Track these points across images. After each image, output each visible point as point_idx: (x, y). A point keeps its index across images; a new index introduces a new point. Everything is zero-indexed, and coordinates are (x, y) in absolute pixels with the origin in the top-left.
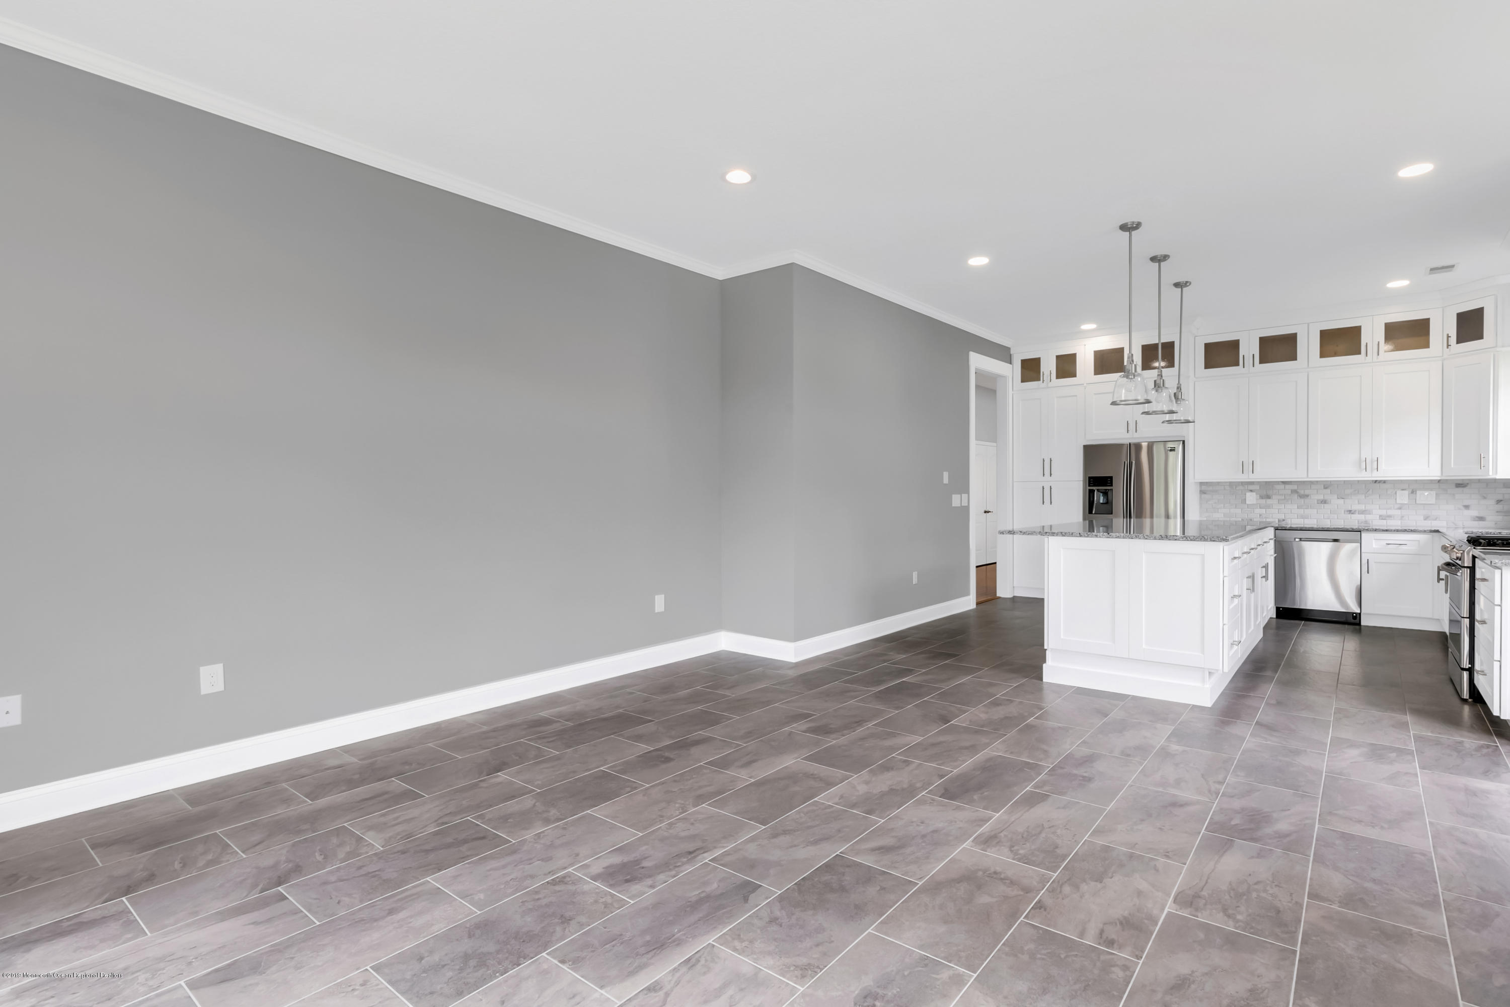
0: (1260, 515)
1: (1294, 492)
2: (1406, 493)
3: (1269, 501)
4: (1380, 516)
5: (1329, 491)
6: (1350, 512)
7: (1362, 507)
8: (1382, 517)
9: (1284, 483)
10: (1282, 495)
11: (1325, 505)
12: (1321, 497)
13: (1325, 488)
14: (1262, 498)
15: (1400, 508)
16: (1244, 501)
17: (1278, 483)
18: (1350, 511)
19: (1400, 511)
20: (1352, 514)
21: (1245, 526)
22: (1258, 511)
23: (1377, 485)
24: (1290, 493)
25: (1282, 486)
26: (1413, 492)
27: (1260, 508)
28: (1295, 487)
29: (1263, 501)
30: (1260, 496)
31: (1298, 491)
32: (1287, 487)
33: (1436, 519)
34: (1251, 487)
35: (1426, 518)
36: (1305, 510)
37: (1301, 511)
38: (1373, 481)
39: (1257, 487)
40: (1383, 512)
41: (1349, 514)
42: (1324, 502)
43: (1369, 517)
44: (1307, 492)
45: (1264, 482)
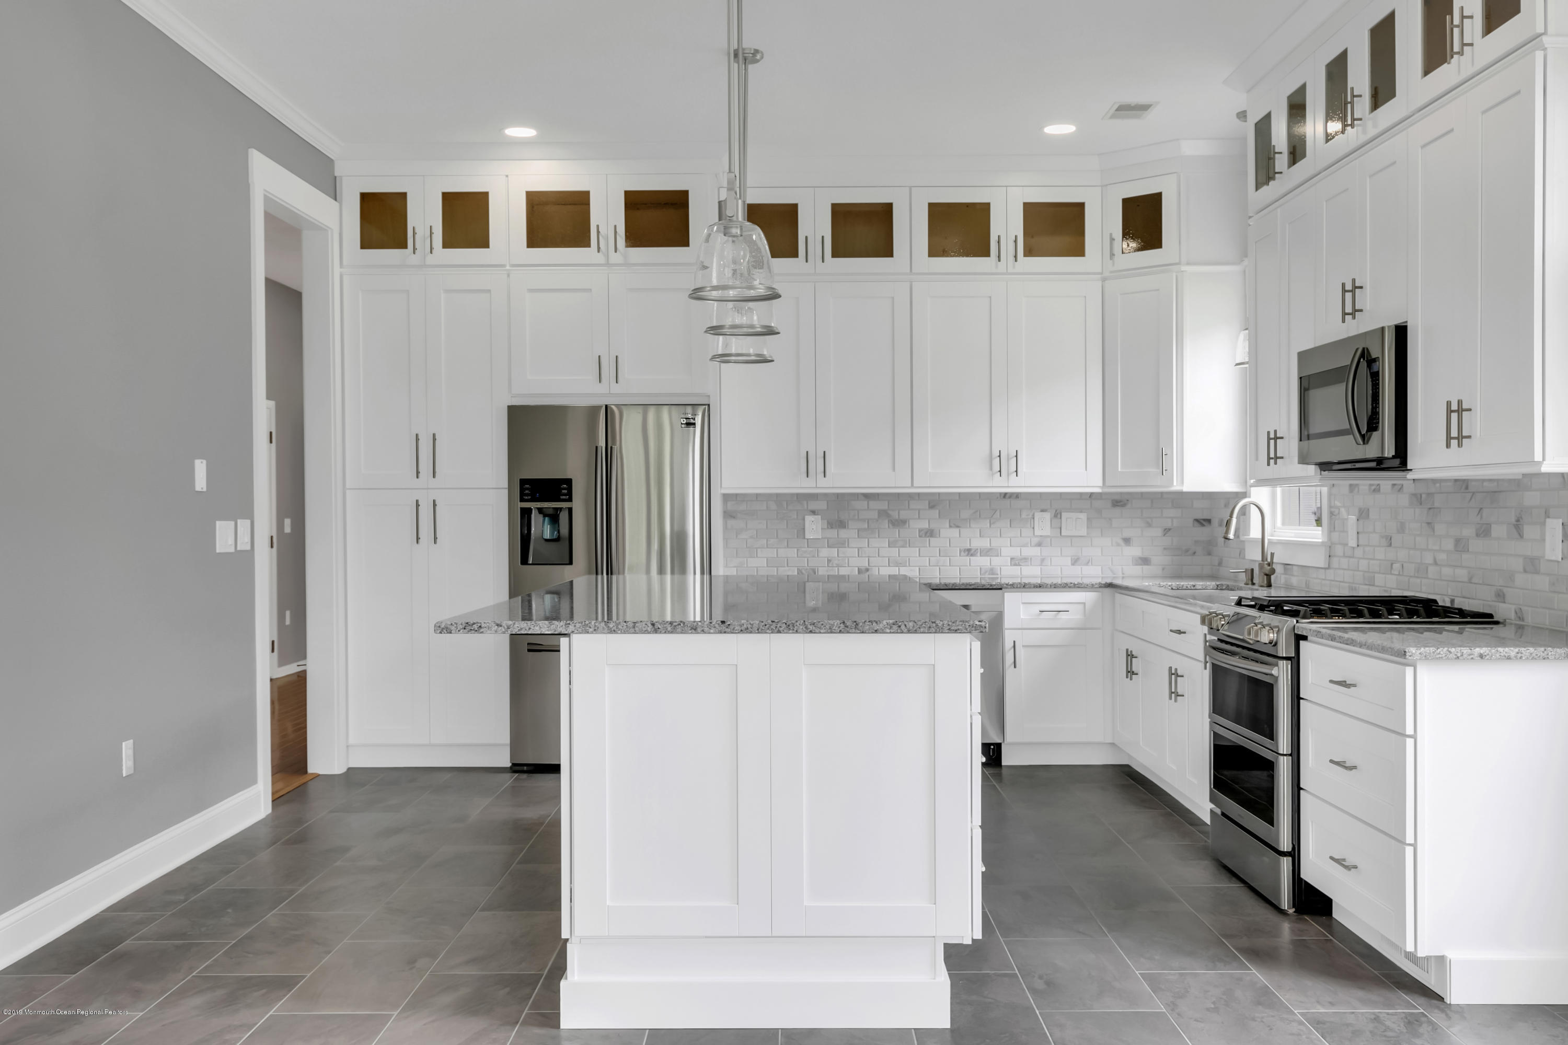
0: (829, 561)
1: (883, 514)
2: (1047, 516)
3: (844, 533)
4: (1012, 559)
5: (938, 511)
6: (969, 552)
7: (984, 543)
8: (1015, 562)
9: (867, 496)
10: (863, 520)
11: (932, 539)
12: (924, 525)
13: (932, 507)
14: (832, 528)
15: (1039, 545)
16: (802, 531)
17: (856, 496)
18: (969, 550)
19: (1039, 548)
20: (972, 555)
21: (805, 583)
22: (825, 552)
23: (1007, 502)
24: (876, 517)
25: (863, 504)
26: (1057, 515)
27: (828, 547)
28: (883, 505)
29: (833, 533)
30: (828, 523)
31: (890, 512)
32: (874, 504)
33: (1087, 564)
34: (813, 505)
35: (1075, 561)
36: (901, 549)
37: (894, 552)
38: (1001, 494)
39: (821, 505)
40: (1015, 552)
41: (967, 555)
42: (930, 533)
43: (996, 561)
44: (904, 515)
45: (834, 494)
